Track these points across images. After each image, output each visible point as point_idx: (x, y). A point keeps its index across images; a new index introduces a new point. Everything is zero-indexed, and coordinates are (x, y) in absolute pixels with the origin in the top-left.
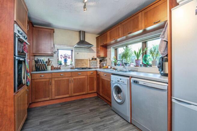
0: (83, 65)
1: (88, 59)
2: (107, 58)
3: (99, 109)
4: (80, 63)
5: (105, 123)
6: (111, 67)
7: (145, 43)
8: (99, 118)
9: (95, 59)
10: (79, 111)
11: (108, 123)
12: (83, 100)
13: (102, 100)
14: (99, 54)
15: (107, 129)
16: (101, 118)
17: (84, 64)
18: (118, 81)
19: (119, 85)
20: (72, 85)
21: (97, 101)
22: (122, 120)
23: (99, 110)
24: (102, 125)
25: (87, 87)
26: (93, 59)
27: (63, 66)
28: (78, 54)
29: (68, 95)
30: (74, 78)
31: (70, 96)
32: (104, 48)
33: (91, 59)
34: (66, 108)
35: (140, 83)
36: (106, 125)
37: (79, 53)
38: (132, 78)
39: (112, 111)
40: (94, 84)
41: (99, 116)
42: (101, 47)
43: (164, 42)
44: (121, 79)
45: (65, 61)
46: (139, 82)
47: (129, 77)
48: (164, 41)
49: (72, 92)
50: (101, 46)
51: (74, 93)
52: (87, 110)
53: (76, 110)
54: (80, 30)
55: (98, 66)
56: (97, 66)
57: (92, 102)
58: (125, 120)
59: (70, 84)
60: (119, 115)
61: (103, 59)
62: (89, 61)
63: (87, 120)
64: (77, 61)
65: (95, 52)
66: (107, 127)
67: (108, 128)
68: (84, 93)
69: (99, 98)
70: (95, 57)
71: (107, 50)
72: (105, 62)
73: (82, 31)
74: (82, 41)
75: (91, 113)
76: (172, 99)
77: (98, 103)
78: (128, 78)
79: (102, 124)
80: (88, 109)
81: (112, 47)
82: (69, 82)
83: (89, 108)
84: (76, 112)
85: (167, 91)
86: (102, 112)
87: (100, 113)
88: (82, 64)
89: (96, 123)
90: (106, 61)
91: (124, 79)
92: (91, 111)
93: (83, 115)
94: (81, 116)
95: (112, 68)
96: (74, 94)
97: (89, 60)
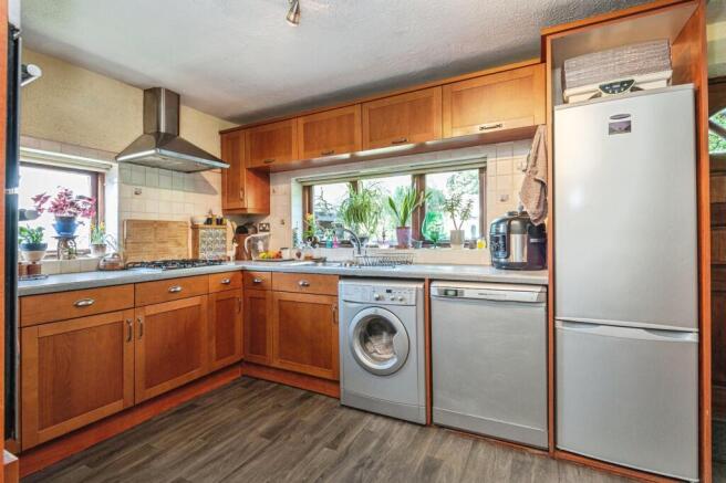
0: (166, 251)
1: (186, 223)
2: (272, 220)
3: (297, 419)
4: (151, 237)
5: (361, 456)
6: (299, 255)
7: (419, 178)
8: (326, 449)
9: (220, 222)
10: (223, 456)
11: (368, 450)
12: (193, 406)
13: (272, 386)
14: (242, 200)
15: (384, 469)
16: (333, 446)
17: (171, 246)
18: (377, 299)
19: (382, 312)
20: (137, 352)
21: (260, 395)
22: (397, 426)
23: (297, 423)
24: (357, 468)
25: (208, 347)
26: (209, 221)
27: (47, 257)
28: (136, 194)
29: (121, 401)
30: (151, 310)
31: (131, 404)
32: (259, 179)
33: (201, 220)
34: (138, 468)
35: (466, 295)
36: (369, 461)
37: (144, 189)
38: (434, 284)
39: (345, 411)
40: (233, 326)
41: (316, 442)
42: (251, 174)
43: (535, 184)
44: (389, 291)
45: (66, 228)
46: (462, 292)
47: (422, 280)
48: (536, 180)
49: (140, 384)
50: (249, 169)
51: (149, 385)
52: (253, 439)
53: (201, 460)
54: (157, 85)
55: (232, 253)
56: (225, 249)
57: (246, 403)
58: (404, 421)
59: (128, 347)
60: (377, 415)
61: (250, 224)
62: (190, 231)
63: (288, 477)
64: (135, 230)
65: (215, 193)
66: (377, 464)
67: (382, 466)
68: (195, 374)
69: (257, 379)
70: (219, 214)
71: (272, 187)
72: (260, 235)
73: (168, 91)
74: (166, 134)
75: (278, 443)
76: (557, 322)
77: (270, 400)
78: (421, 286)
79: (353, 463)
80: (252, 435)
81: (293, 179)
82: (126, 337)
83: (252, 430)
84: (206, 464)
85: (544, 305)
86: (317, 427)
87: (312, 433)
88: (159, 246)
89: (333, 467)
90: (264, 230)
91: (405, 289)
92: (271, 434)
93: (254, 463)
94: (246, 469)
95: (302, 257)
96: (148, 391)
97: (190, 225)
